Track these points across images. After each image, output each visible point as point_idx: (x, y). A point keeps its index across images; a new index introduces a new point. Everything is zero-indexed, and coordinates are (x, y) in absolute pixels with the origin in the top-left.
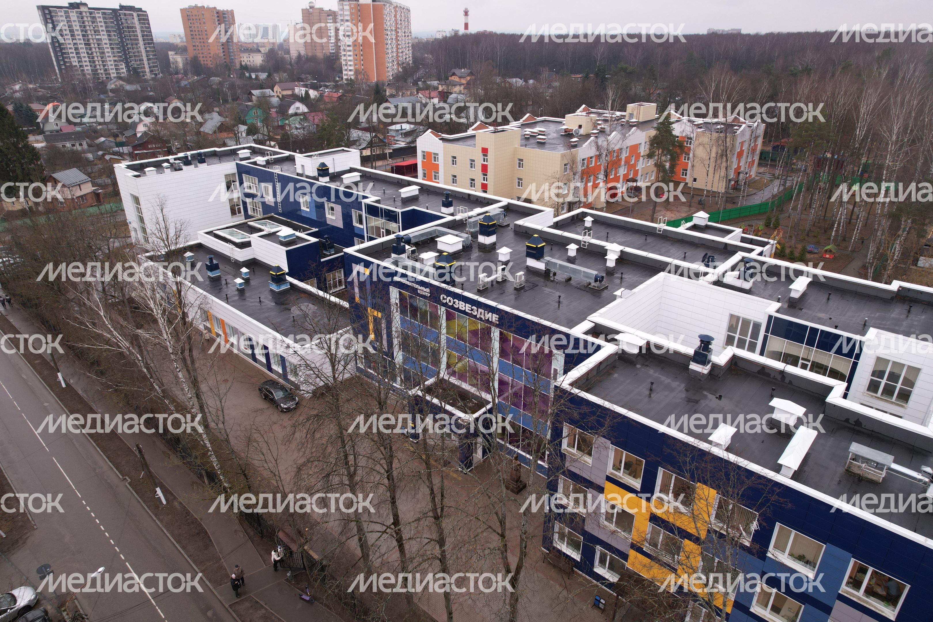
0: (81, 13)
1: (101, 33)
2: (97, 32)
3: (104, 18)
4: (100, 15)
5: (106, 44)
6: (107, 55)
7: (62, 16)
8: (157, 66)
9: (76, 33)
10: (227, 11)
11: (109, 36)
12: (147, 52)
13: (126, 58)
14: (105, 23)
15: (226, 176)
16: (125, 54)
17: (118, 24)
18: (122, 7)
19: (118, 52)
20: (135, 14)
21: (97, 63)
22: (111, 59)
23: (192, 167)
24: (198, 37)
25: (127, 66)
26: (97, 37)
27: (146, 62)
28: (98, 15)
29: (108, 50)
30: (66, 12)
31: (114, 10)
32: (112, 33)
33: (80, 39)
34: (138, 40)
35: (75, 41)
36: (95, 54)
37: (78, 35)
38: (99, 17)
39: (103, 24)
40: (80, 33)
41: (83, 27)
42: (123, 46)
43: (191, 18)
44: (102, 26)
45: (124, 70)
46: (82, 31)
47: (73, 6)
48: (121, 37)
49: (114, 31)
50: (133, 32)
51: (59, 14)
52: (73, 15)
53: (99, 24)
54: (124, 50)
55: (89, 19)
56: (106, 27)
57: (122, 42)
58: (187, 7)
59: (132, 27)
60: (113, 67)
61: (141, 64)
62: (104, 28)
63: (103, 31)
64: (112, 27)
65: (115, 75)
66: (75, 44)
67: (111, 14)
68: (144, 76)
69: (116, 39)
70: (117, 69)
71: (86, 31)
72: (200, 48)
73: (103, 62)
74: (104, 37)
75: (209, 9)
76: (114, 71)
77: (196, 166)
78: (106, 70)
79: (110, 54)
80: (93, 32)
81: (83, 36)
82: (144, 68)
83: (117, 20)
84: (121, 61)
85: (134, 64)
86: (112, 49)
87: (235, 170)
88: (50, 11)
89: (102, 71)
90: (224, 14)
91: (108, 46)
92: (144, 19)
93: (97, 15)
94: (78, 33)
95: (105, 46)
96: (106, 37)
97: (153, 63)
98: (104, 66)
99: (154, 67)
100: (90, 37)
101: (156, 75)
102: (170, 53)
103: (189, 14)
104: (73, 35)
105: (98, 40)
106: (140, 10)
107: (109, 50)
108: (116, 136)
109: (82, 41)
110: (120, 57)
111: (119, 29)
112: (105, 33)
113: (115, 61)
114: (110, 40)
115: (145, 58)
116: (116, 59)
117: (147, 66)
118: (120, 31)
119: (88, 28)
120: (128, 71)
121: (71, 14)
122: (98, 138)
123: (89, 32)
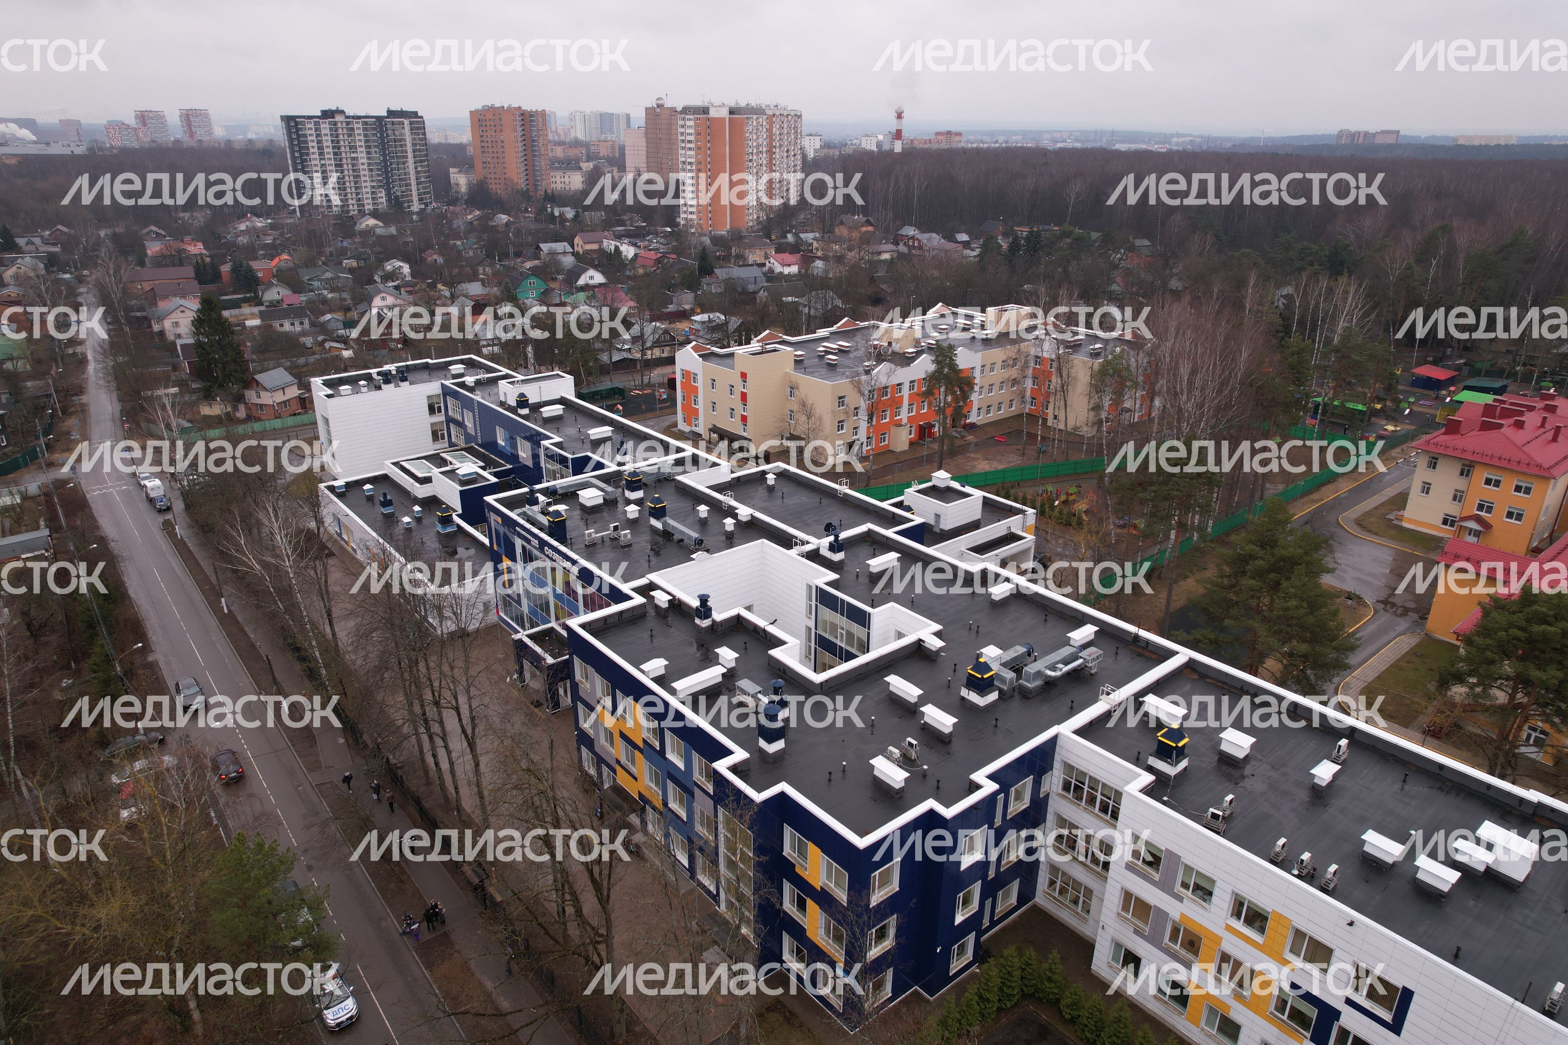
0: (335, 124)
1: (359, 149)
2: (353, 148)
3: (365, 129)
4: (360, 126)
5: (363, 164)
6: (363, 179)
7: (311, 129)
8: (429, 193)
9: (326, 150)
10: (537, 111)
11: (368, 153)
12: (417, 172)
13: (388, 183)
14: (365, 136)
15: (429, 397)
16: (387, 178)
17: (382, 138)
18: (391, 113)
19: (378, 175)
20: (406, 122)
21: (349, 190)
22: (368, 184)
23: (392, 385)
24: (490, 150)
25: (388, 194)
26: (353, 155)
27: (414, 187)
28: (358, 126)
29: (364, 172)
30: (316, 123)
31: (379, 119)
32: (373, 150)
33: (330, 159)
34: (406, 157)
35: (323, 162)
36: (347, 178)
37: (329, 153)
38: (358, 129)
39: (362, 138)
40: (331, 150)
41: (336, 146)
42: (386, 167)
43: (484, 123)
44: (360, 140)
45: (384, 200)
46: (334, 147)
47: (327, 114)
48: (384, 155)
49: (375, 146)
50: (401, 146)
51: (308, 126)
52: (325, 127)
53: (357, 138)
54: (386, 172)
55: (345, 131)
56: (366, 141)
57: (385, 160)
58: (480, 107)
59: (401, 140)
60: (369, 196)
61: (407, 190)
62: (362, 143)
63: (361, 146)
64: (374, 141)
65: (371, 207)
66: (323, 165)
67: (375, 123)
68: (409, 207)
69: (376, 156)
70: (373, 199)
71: (339, 148)
72: (492, 166)
73: (357, 188)
74: (362, 155)
75: (511, 110)
76: (370, 201)
77: (397, 386)
78: (359, 200)
79: (367, 178)
80: (348, 149)
81: (335, 154)
82: (411, 195)
83: (381, 132)
84: (380, 187)
85: (398, 190)
86: (371, 170)
87: (439, 391)
88: (297, 123)
89: (354, 202)
90: (531, 116)
91: (366, 167)
92: (418, 128)
93: (356, 126)
94: (329, 151)
95: (361, 167)
96: (364, 155)
97: (424, 188)
98: (357, 194)
99: (425, 193)
100: (344, 155)
101: (426, 205)
102: (452, 170)
103: (481, 117)
104: (321, 154)
105: (353, 159)
106: (415, 114)
107: (366, 173)
108: (348, 309)
109: (333, 162)
110: (380, 181)
111: (383, 143)
112: (363, 149)
113: (373, 187)
114: (369, 158)
115: (413, 182)
116: (375, 184)
117: (415, 193)
118: (383, 146)
119: (342, 143)
120: (389, 200)
121: (322, 126)
122: (324, 314)
123: (343, 149)
